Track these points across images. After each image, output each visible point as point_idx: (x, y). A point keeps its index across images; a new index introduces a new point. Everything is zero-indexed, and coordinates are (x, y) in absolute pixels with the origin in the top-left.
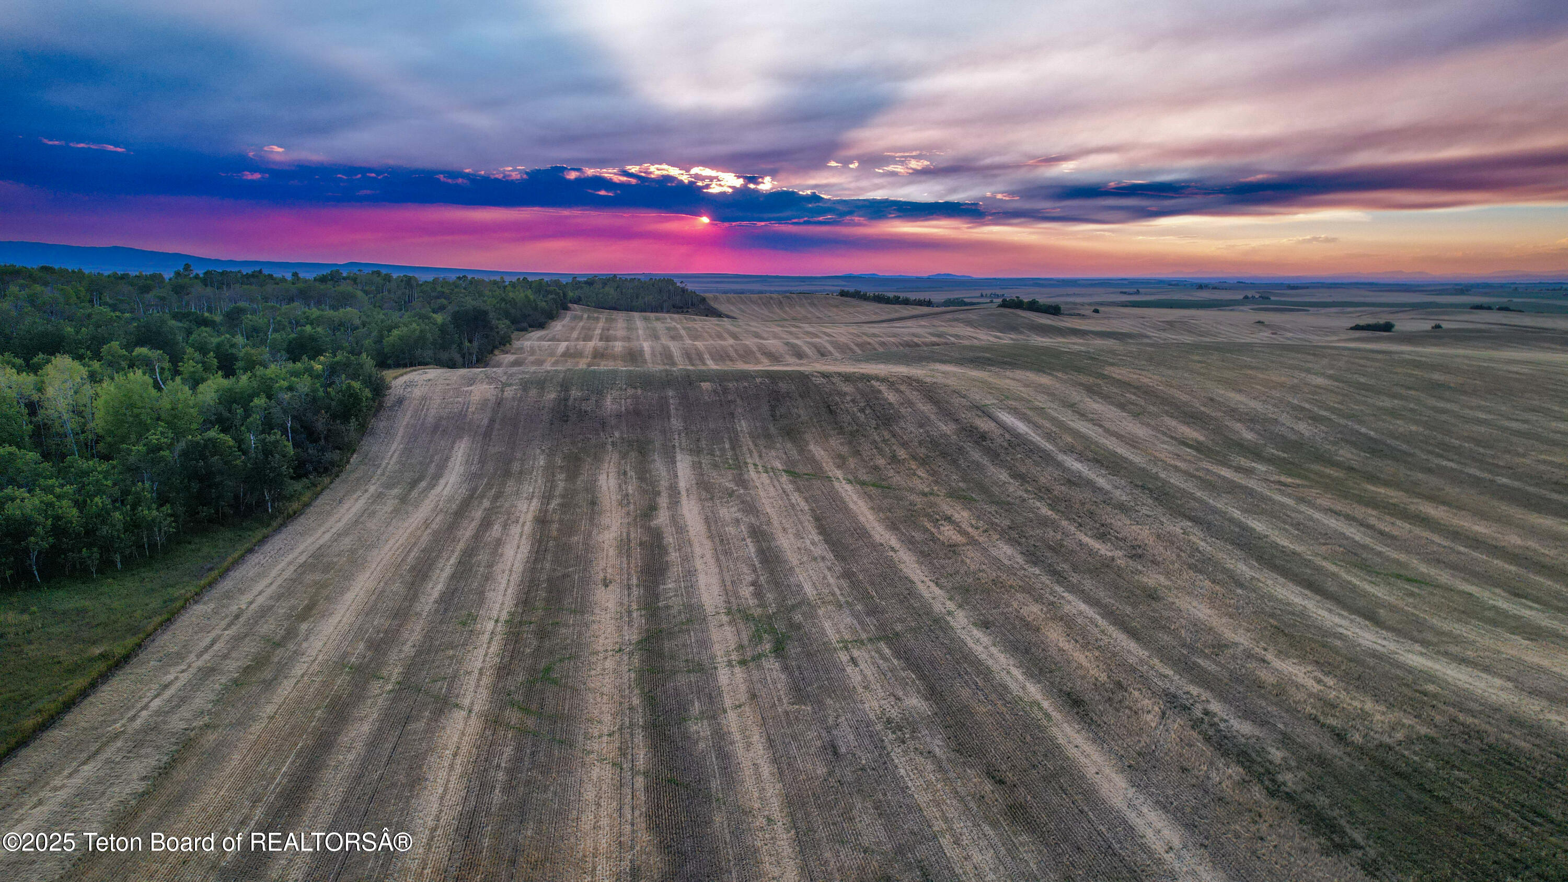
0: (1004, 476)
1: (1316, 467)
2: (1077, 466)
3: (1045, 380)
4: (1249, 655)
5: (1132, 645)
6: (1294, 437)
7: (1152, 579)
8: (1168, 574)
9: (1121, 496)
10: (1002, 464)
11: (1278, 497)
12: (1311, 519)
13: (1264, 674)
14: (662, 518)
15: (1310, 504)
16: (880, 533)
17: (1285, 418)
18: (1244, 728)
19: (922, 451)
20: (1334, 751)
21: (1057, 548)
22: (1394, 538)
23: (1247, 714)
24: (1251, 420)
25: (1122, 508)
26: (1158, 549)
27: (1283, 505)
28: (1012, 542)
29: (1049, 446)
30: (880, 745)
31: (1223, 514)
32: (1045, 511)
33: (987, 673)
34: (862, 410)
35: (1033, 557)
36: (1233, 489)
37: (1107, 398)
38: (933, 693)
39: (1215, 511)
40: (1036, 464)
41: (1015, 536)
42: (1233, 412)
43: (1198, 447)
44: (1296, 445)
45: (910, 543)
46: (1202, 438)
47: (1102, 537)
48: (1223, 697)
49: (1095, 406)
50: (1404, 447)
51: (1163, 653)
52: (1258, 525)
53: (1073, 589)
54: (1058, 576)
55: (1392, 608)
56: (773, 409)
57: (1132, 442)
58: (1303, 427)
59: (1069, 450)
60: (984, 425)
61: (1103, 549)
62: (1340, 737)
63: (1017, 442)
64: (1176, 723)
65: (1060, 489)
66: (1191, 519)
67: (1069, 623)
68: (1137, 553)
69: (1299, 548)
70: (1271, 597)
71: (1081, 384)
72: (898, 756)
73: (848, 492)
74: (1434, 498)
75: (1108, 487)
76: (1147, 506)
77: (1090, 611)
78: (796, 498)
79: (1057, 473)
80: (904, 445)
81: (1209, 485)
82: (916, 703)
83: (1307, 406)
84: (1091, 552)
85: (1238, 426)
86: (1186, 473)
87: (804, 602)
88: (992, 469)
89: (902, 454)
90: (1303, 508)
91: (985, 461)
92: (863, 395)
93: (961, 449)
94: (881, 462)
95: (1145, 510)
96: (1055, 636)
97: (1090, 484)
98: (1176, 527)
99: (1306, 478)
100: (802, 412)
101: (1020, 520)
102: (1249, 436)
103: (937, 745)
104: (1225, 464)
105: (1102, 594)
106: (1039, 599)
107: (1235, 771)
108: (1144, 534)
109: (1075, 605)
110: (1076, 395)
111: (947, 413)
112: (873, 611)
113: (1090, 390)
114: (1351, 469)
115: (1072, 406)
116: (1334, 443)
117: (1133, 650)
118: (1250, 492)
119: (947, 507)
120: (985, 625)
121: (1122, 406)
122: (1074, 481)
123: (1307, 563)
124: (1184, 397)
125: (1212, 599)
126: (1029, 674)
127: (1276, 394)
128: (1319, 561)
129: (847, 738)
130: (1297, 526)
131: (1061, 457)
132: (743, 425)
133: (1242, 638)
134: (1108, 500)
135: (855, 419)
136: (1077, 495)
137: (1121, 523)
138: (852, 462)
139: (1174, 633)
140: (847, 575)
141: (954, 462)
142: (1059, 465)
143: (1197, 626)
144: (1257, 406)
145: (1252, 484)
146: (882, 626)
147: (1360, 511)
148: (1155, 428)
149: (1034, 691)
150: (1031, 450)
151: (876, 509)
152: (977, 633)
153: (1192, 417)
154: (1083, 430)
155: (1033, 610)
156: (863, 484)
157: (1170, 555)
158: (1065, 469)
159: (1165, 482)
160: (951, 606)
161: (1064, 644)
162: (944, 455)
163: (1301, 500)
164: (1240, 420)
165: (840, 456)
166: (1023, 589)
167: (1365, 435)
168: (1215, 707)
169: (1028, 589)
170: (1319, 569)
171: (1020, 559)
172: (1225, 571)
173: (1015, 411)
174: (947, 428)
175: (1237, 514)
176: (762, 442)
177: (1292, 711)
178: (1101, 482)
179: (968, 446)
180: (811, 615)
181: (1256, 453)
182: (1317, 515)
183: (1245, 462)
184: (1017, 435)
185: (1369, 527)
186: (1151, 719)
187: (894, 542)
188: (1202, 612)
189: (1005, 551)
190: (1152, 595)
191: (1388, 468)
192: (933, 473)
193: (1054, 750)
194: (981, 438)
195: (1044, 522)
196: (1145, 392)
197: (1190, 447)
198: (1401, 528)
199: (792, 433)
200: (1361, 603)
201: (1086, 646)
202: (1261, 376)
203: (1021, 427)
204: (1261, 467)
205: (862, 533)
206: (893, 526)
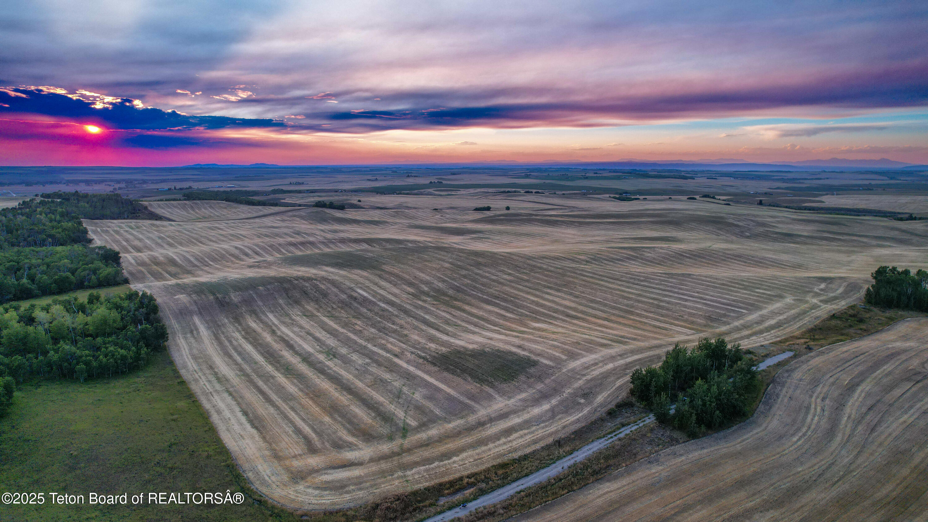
0: (365, 310)
1: (443, 297)
2: (383, 305)
3: (365, 274)
4: (425, 344)
5: (404, 345)
6: (438, 288)
7: (406, 332)
8: (409, 331)
9: (396, 313)
10: (364, 307)
11: (432, 309)
12: (439, 314)
13: (427, 347)
14: (279, 333)
15: (439, 310)
16: (341, 330)
17: (436, 282)
18: (423, 354)
19: (340, 305)
20: (436, 355)
21: (384, 328)
22: (456, 316)
23: (424, 353)
24: (427, 283)
25: (397, 316)
26: (406, 325)
27: (433, 311)
28: (373, 328)
29: (374, 300)
30: (365, 367)
31: (419, 315)
32: (379, 319)
33: (379, 354)
34: (315, 292)
35: (379, 331)
36: (422, 308)
37: (386, 280)
38: (370, 358)
39: (417, 314)
40: (373, 306)
41: (373, 326)
42: (422, 281)
43: (413, 294)
44: (438, 291)
45: (349, 331)
46: (413, 291)
47: (393, 324)
48: (420, 351)
49: (383, 283)
50: (465, 288)
51: (409, 346)
52: (427, 317)
53: (390, 336)
54: (387, 334)
55: (452, 332)
56: (287, 294)
57: (395, 295)
58: (441, 285)
59: (380, 300)
60: (355, 295)
61: (394, 327)
62: (437, 353)
63: (365, 299)
64: (413, 355)
65: (381, 313)
66: (412, 317)
67: (391, 343)
68: (402, 327)
69: (435, 321)
70: (429, 333)
71: (377, 275)
72: (369, 368)
73: (325, 319)
74: (468, 304)
75: (392, 311)
76: (402, 315)
77: (395, 340)
78: (311, 323)
79: (379, 308)
80: (334, 303)
81: (416, 307)
82: (368, 360)
83: (442, 277)
84: (392, 328)
85: (423, 286)
86: (410, 304)
87: (333, 347)
88: (361, 309)
89: (334, 306)
90: (437, 311)
91: (359, 306)
92: (314, 287)
93: (351, 303)
94: (330, 309)
95: (402, 316)
96: (389, 346)
97: (387, 310)
98: (409, 320)
99: (439, 301)
100: (297, 294)
101: (373, 322)
102: (426, 289)
103: (375, 365)
104: (420, 300)
105: (396, 337)
106: (384, 339)
107: (422, 360)
108: (402, 322)
109: (391, 340)
110: (377, 280)
111: (343, 291)
112: (350, 347)
113: (380, 277)
114: (451, 297)
115: (376, 284)
116: (448, 289)
117: (404, 346)
118: (426, 308)
119: (354, 321)
120: (375, 346)
121: (390, 282)
122: (384, 310)
123: (437, 325)
124: (408, 277)
125: (418, 335)
126: (387, 353)
127: (433, 272)
128: (439, 324)
129: (359, 368)
130: (436, 316)
131: (378, 303)
132: (281, 301)
133: (423, 341)
134: (393, 315)
135: (315, 296)
136: (385, 314)
137: (397, 320)
138: (321, 310)
139: (411, 342)
140: (339, 340)
141: (350, 307)
142: (378, 305)
143: (415, 340)
144: (428, 278)
145: (426, 305)
146: (353, 349)
147: (450, 310)
148: (401, 290)
149: (388, 355)
150: (371, 302)
151: (336, 323)
152: (374, 348)
153: (411, 284)
154: (382, 293)
155: (383, 342)
156: (328, 316)
157: (409, 326)
158: (381, 307)
159: (406, 308)
160: (366, 343)
161: (391, 347)
162: (347, 305)
163: (437, 309)
164: (423, 284)
165: (317, 309)
166: (380, 338)
167: (456, 285)
168: (419, 352)
169: (381, 338)
170: (439, 326)
171: (377, 332)
172: (420, 328)
173: (361, 288)
174: (344, 297)
175: (422, 314)
176: (289, 306)
177: (431, 351)
178: (390, 309)
179: (353, 302)
180: (336, 349)
181: (427, 294)
182: (440, 313)
183: (425, 298)
184: (365, 297)
185: (452, 314)
186: (409, 356)
187: (345, 331)
188: (416, 337)
189: (373, 330)
190: (406, 336)
191: (460, 295)
192: (346, 311)
193: (394, 362)
194: (355, 299)
195: (379, 322)
196: (396, 276)
197: (410, 295)
198: (458, 313)
199: (297, 302)
200: (446, 332)
201: (396, 347)
202: (430, 265)
203: (365, 294)
204: (429, 299)
205: (337, 330)
206: (343, 328)
